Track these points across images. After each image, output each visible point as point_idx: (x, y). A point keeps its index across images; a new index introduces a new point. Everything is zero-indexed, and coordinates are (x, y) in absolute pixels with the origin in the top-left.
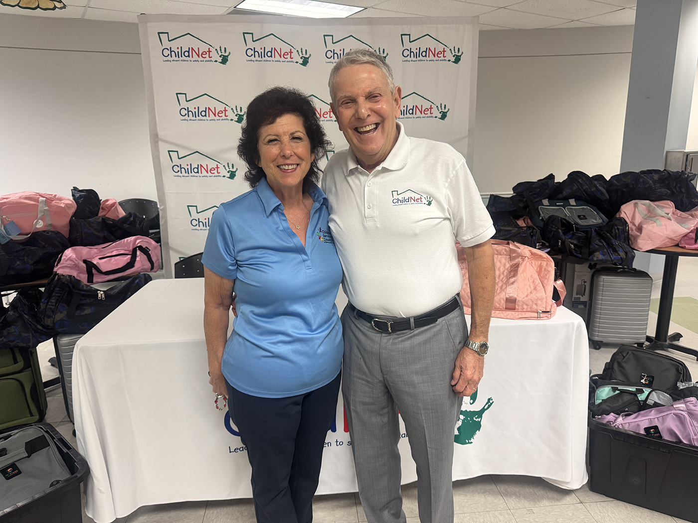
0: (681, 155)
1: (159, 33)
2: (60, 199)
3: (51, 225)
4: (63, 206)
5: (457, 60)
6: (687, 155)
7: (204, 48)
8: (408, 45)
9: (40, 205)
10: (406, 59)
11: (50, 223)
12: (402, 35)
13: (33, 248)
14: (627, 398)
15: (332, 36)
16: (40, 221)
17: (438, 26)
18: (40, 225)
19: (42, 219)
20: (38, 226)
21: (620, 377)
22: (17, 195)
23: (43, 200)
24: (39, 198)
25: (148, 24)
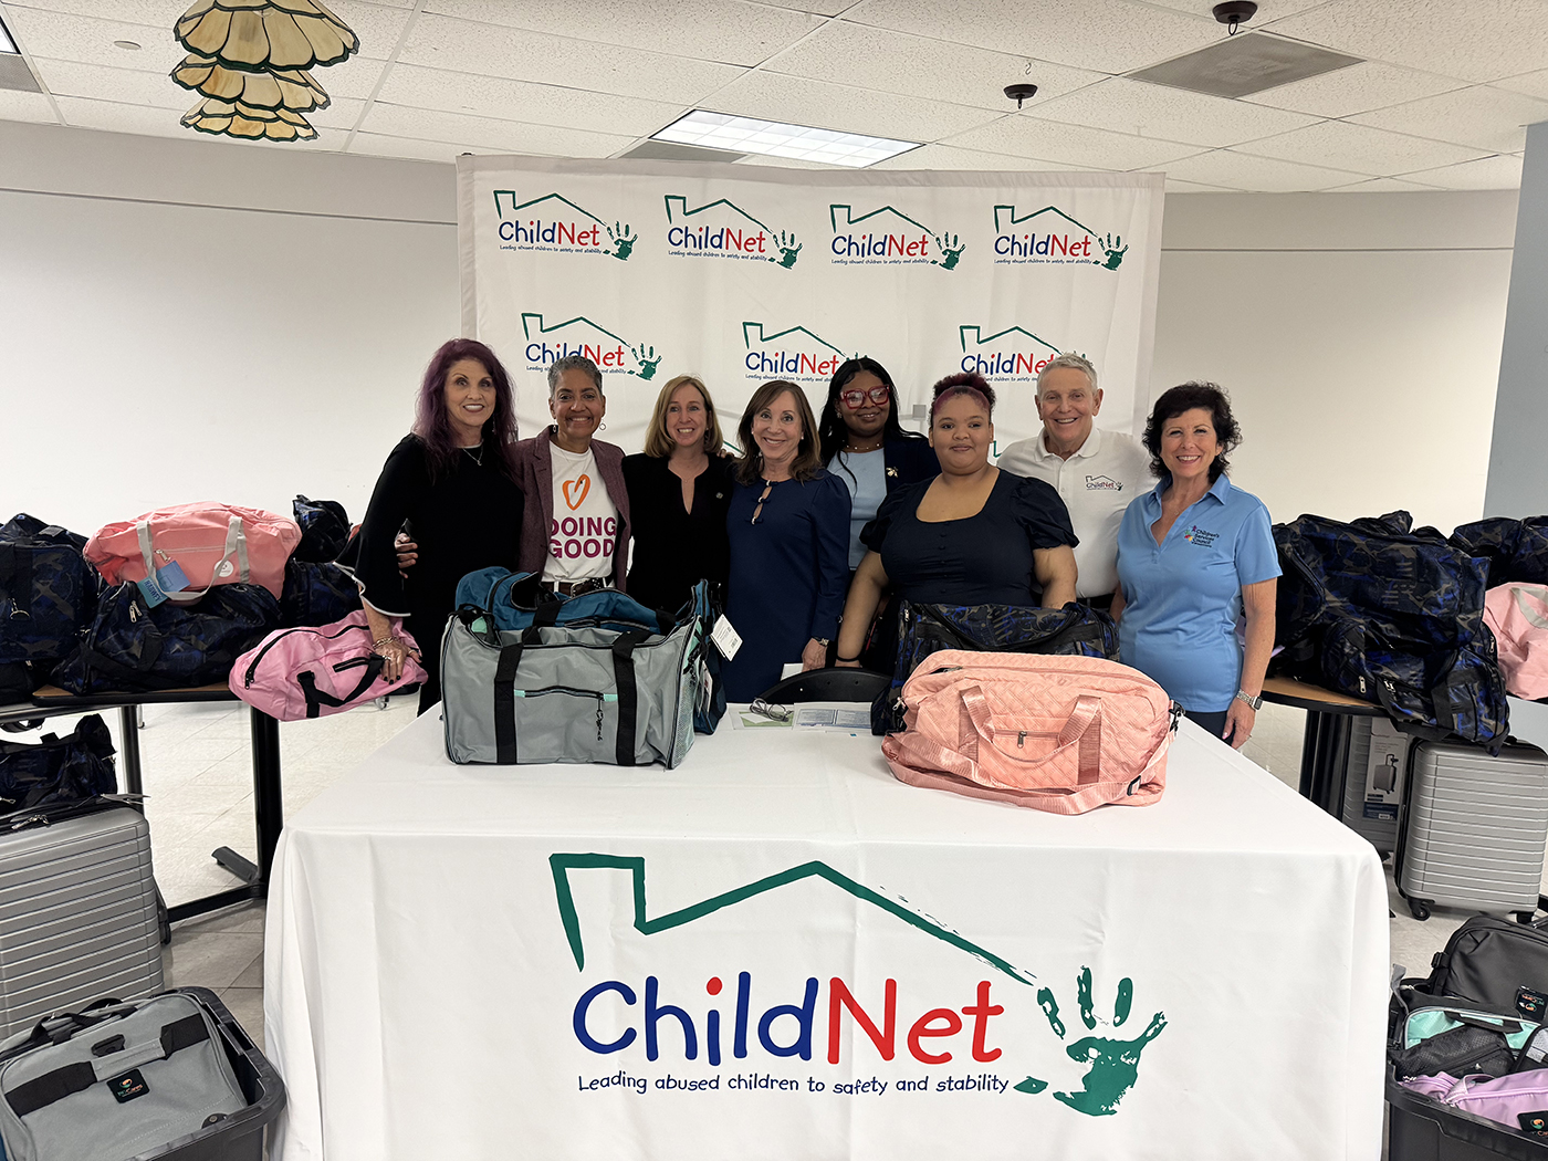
1: (496, 193)
2: (270, 520)
3: (247, 572)
4: (275, 535)
5: (1114, 261)
7: (584, 224)
8: (1007, 228)
9: (231, 531)
10: (1002, 257)
11: (247, 567)
12: (996, 207)
13: (209, 618)
14: (1480, 1040)
15: (849, 207)
16: (227, 563)
17: (1077, 189)
18: (227, 572)
19: (232, 558)
20: (222, 575)
21: (1466, 990)
22: (187, 509)
23: (237, 522)
24: (229, 516)
25: (477, 174)
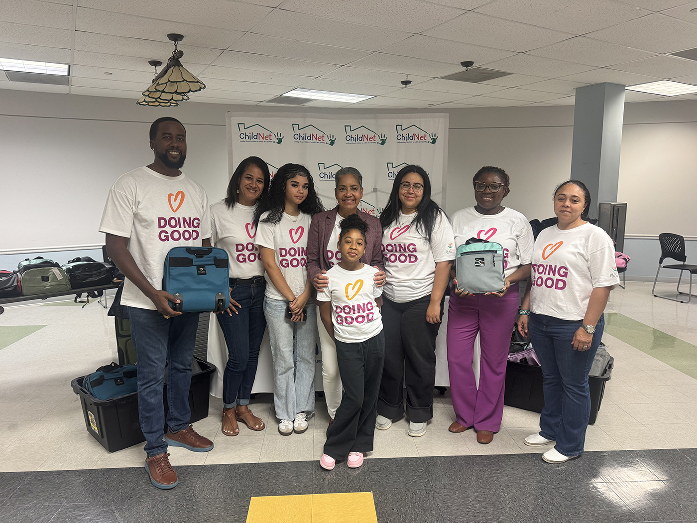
0: (610, 206)
1: (238, 124)
5: (434, 141)
6: (614, 206)
7: (267, 133)
8: (400, 132)
10: (399, 141)
12: (397, 125)
15: (350, 126)
17: (422, 119)
25: (232, 118)
